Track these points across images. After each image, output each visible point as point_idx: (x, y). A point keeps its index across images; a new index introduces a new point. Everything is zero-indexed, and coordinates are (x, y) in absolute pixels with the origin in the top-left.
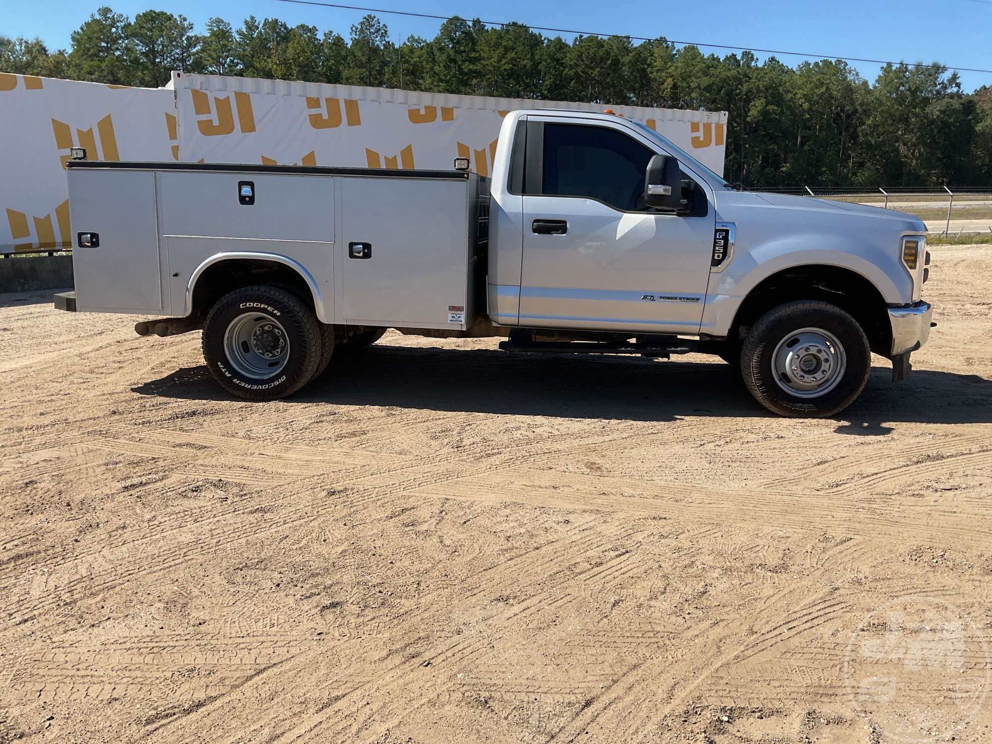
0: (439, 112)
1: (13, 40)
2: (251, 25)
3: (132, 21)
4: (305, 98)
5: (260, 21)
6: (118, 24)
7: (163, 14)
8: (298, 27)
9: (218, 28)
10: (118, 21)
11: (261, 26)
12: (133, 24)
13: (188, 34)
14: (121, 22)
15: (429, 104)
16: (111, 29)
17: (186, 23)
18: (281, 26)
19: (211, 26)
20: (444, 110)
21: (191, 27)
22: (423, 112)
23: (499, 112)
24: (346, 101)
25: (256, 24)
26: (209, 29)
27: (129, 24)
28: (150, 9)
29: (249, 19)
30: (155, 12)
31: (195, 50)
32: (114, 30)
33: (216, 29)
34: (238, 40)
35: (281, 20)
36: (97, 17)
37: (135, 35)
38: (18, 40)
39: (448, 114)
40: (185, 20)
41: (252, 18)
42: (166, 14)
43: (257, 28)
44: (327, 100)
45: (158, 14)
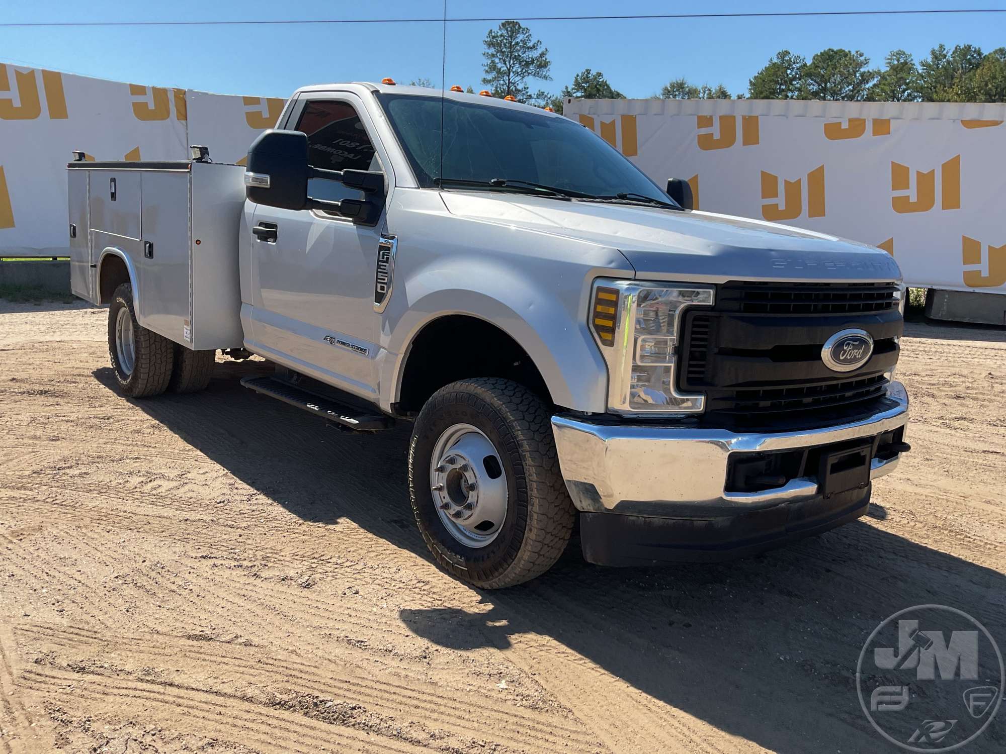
0: (869, 126)
1: (700, 88)
2: (937, 56)
3: (809, 62)
4: (696, 117)
5: (950, 49)
6: (794, 66)
7: (841, 51)
8: (995, 52)
9: (898, 61)
10: (794, 63)
11: (949, 54)
12: (808, 65)
13: (862, 70)
14: (797, 63)
15: (854, 115)
16: (786, 72)
17: (862, 58)
18: (975, 52)
19: (891, 59)
20: (876, 122)
21: (866, 62)
22: (845, 126)
23: (962, 121)
24: (744, 118)
25: (945, 52)
26: (889, 63)
27: (805, 65)
28: (828, 48)
29: (937, 48)
30: (833, 51)
31: (867, 86)
32: (789, 71)
33: (896, 62)
34: (920, 71)
35: (975, 45)
36: (775, 60)
37: (809, 75)
38: (702, 88)
39: (882, 127)
40: (861, 55)
41: (941, 47)
42: (844, 51)
43: (945, 56)
44: (721, 117)
45: (836, 53)
